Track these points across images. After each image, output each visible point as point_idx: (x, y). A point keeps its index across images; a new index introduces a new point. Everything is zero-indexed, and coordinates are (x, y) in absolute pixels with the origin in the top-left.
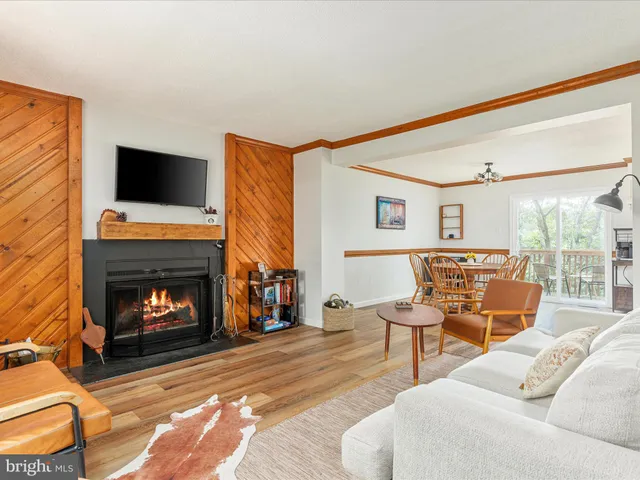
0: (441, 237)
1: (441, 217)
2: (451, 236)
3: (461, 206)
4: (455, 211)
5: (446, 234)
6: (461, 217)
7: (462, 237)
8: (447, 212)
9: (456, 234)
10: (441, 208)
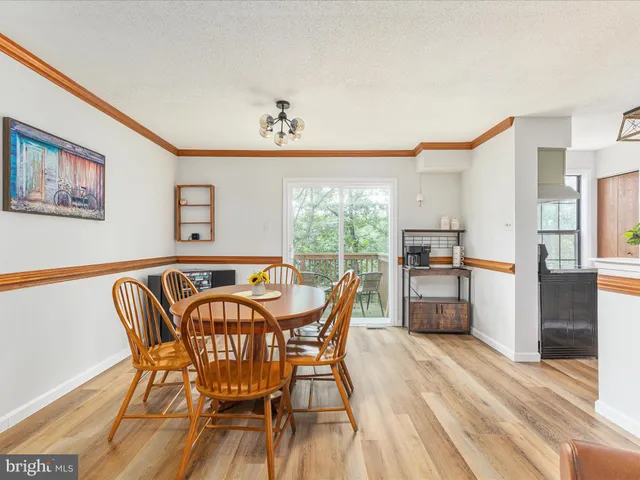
0: (177, 237)
1: (178, 204)
2: (195, 237)
3: (211, 187)
4: (201, 196)
5: (186, 233)
6: (211, 206)
7: (212, 239)
8: (189, 196)
9: (204, 233)
10: (178, 190)
